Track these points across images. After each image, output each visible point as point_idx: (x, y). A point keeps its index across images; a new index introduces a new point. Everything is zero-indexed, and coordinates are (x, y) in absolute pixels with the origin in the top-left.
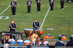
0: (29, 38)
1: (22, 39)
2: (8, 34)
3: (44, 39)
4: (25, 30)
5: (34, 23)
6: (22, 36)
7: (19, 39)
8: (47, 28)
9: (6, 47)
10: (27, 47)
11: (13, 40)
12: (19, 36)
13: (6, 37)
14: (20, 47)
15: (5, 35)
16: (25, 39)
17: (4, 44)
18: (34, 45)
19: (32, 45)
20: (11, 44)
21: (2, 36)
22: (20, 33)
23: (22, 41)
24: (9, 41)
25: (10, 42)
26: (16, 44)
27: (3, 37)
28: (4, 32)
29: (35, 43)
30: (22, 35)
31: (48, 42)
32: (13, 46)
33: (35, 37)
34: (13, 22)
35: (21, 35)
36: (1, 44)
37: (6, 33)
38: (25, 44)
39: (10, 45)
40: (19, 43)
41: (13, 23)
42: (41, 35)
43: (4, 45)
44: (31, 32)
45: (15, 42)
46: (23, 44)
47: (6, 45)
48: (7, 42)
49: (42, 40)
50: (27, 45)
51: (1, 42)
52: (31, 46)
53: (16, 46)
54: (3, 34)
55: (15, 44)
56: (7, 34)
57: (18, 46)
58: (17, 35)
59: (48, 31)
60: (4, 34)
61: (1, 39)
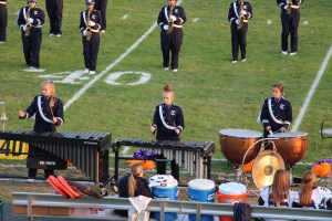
0: (240, 174)
1: (209, 178)
2: (149, 152)
3: (309, 177)
4: (221, 136)
5: (270, 101)
6: (208, 164)
7: (194, 177)
8: (328, 127)
9: (136, 212)
10: (231, 213)
11: (170, 182)
12: (195, 163)
13: (138, 165)
14: (203, 215)
15: (135, 158)
16: (221, 175)
17: (130, 199)
18: (266, 205)
19: (254, 204)
20: (158, 199)
21: (121, 162)
22: (202, 150)
23: (209, 185)
24: (150, 185)
25: (154, 188)
26: (183, 198)
27: (126, 166)
28: (128, 143)
29: (270, 197)
30: (209, 158)
31: (329, 192)
32: (167, 209)
33: (269, 170)
34: (170, 98)
35: (205, 158)
36: (116, 197)
37: (138, 150)
38: (223, 198)
39: (158, 204)
40: (196, 194)
41: (169, 102)
42: (298, 160)
43: (129, 203)
44: (252, 146)
45: (176, 189)
46: (213, 201)
47: (140, 204)
48: (143, 188)
49: (303, 183)
50: (233, 203)
51: (116, 188)
52: (251, 209)
53: (184, 210)
54: (125, 151)
55: (176, 198)
56: (142, 153)
57: (194, 206)
58: (189, 157)
60: (128, 152)
61: (116, 177)
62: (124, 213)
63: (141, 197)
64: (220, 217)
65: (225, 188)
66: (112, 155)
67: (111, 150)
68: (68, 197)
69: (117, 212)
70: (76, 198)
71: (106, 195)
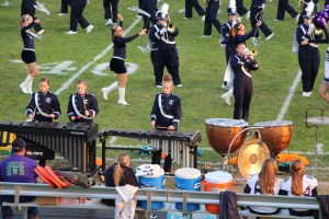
0: (226, 163)
1: (195, 167)
4: (207, 125)
6: (195, 153)
7: (181, 166)
8: (312, 116)
9: (123, 201)
10: (217, 201)
11: (157, 171)
12: (181, 152)
13: (124, 154)
14: (189, 204)
16: (207, 164)
18: (252, 193)
19: (240, 192)
20: (145, 189)
21: (108, 152)
22: (188, 140)
23: (195, 174)
24: (137, 175)
25: (140, 177)
26: (169, 187)
28: (115, 133)
30: (196, 148)
32: (154, 198)
33: (253, 159)
34: (169, 88)
35: (191, 147)
36: (103, 186)
38: (208, 186)
39: (144, 193)
40: (183, 183)
42: (283, 149)
43: (116, 192)
44: (238, 134)
45: (163, 178)
46: (199, 189)
48: (129, 178)
50: (219, 192)
51: (103, 178)
52: (237, 197)
53: (170, 199)
54: (112, 141)
55: (163, 187)
57: (180, 195)
58: (175, 147)
59: (313, 130)
60: (116, 142)
61: (103, 166)
62: (111, 203)
63: (128, 186)
64: (206, 205)
65: (211, 177)
66: (99, 145)
67: (98, 140)
68: (55, 187)
69: (104, 201)
70: (63, 187)
71: (94, 184)
